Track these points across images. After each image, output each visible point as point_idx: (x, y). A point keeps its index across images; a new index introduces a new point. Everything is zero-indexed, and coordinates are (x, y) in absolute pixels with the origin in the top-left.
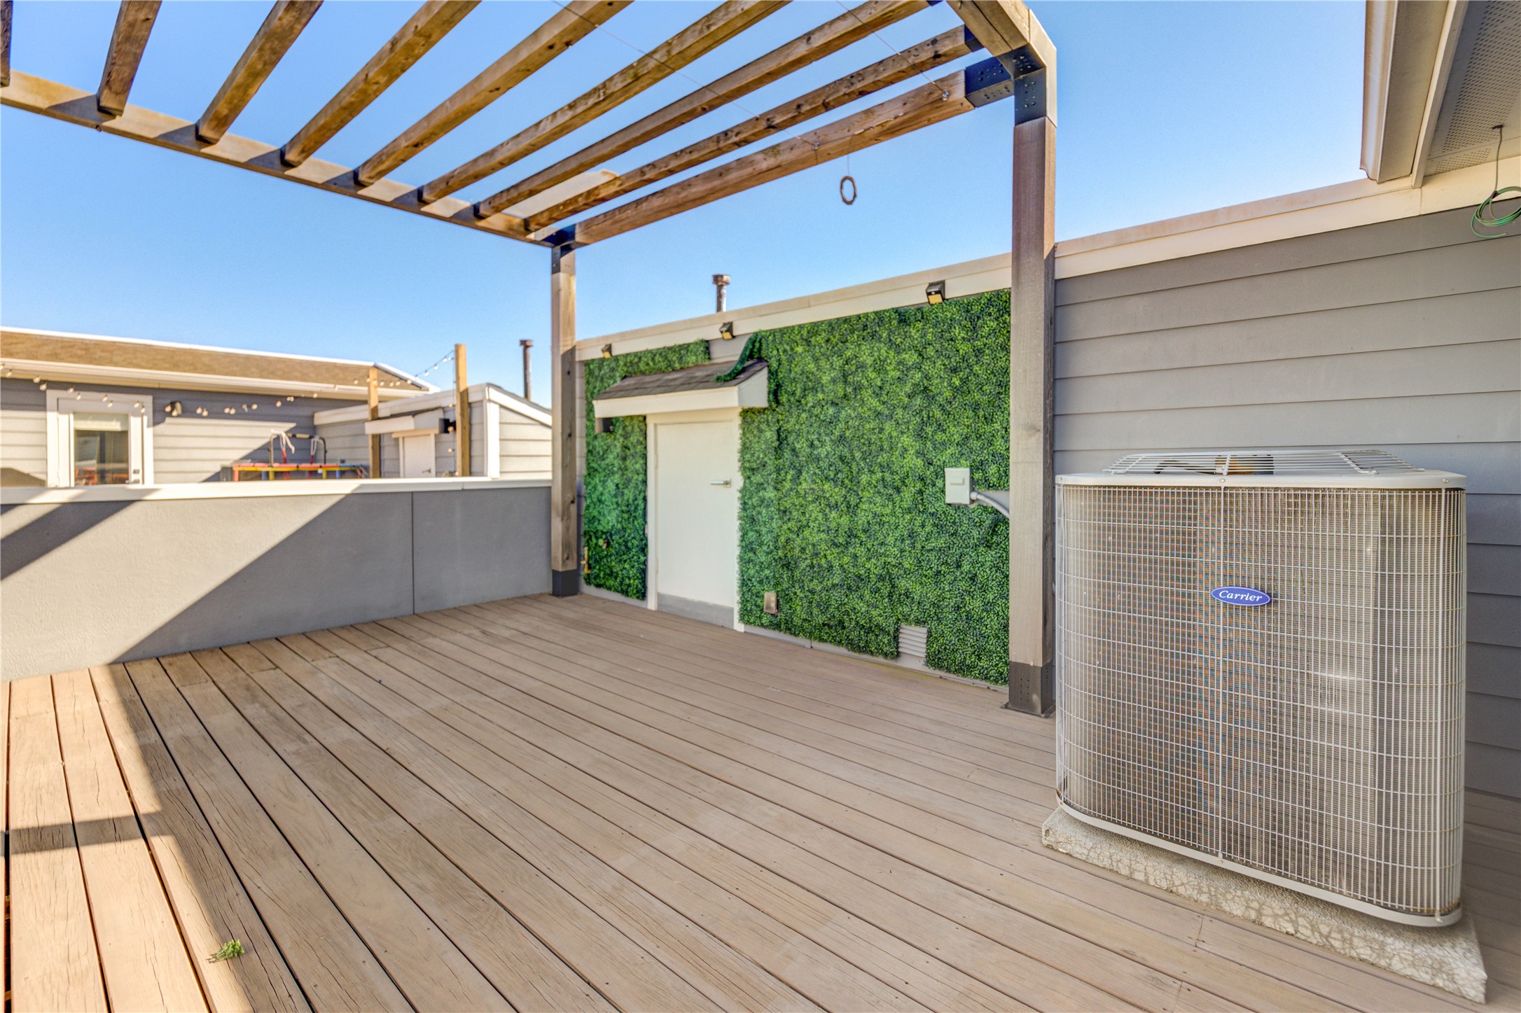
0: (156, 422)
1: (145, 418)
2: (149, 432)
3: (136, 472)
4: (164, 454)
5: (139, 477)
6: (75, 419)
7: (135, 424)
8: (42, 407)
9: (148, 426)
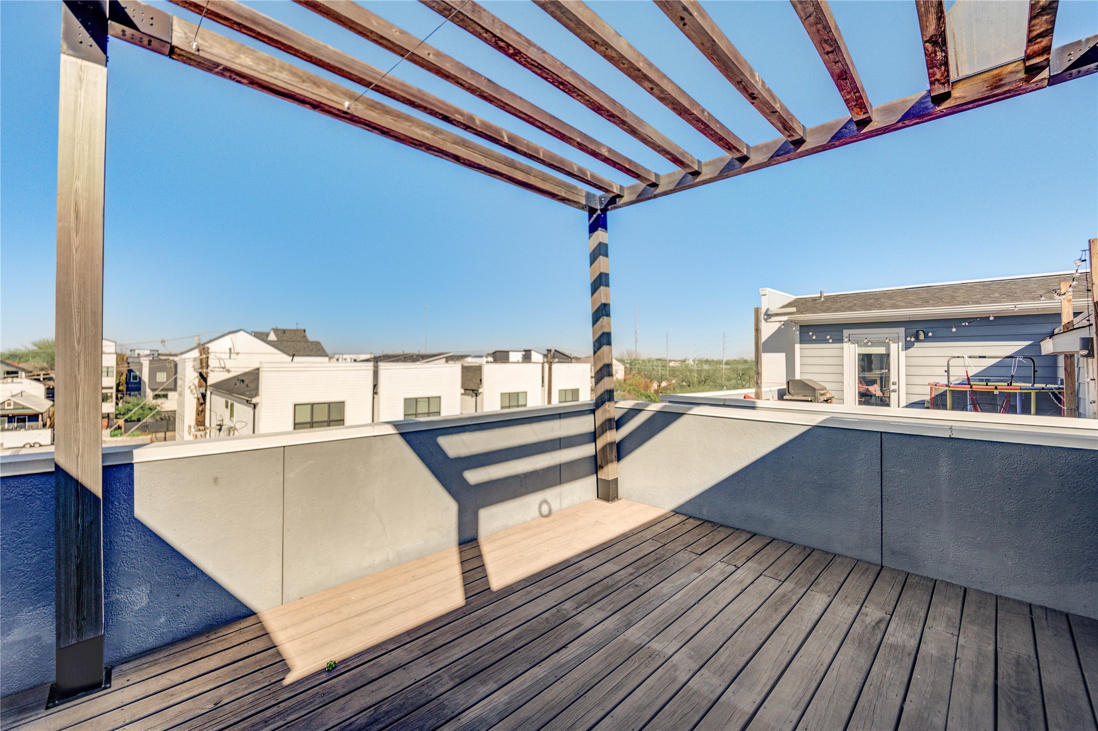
0: (908, 346)
1: (900, 344)
2: (903, 354)
3: (894, 384)
4: (913, 371)
5: (895, 387)
6: (858, 346)
7: (894, 347)
8: (841, 341)
9: (902, 350)
